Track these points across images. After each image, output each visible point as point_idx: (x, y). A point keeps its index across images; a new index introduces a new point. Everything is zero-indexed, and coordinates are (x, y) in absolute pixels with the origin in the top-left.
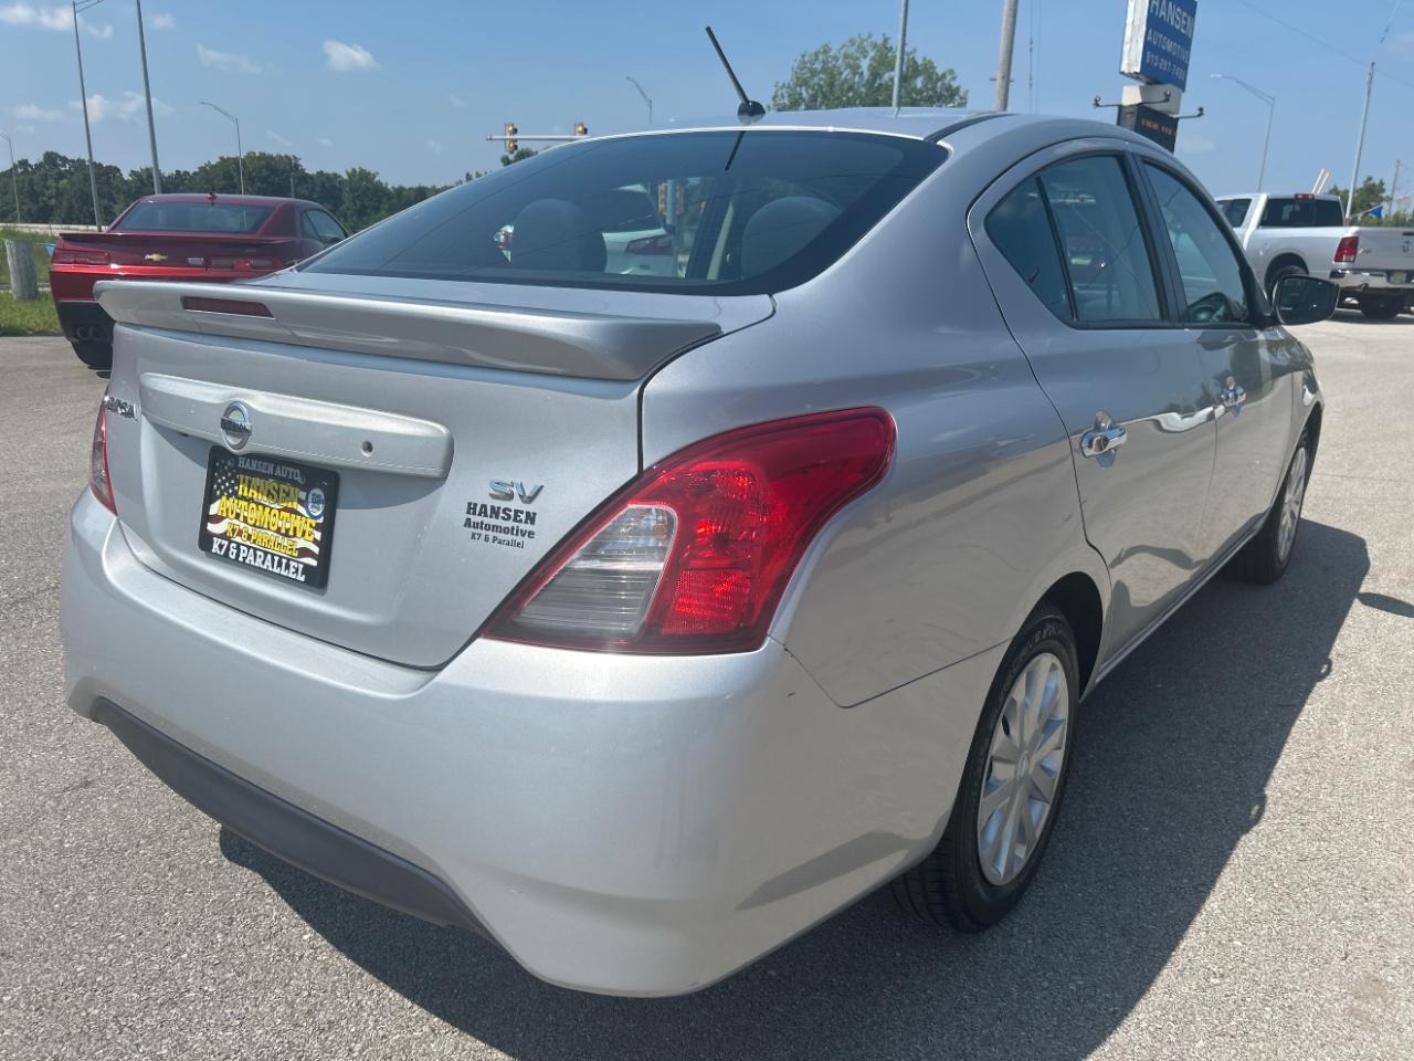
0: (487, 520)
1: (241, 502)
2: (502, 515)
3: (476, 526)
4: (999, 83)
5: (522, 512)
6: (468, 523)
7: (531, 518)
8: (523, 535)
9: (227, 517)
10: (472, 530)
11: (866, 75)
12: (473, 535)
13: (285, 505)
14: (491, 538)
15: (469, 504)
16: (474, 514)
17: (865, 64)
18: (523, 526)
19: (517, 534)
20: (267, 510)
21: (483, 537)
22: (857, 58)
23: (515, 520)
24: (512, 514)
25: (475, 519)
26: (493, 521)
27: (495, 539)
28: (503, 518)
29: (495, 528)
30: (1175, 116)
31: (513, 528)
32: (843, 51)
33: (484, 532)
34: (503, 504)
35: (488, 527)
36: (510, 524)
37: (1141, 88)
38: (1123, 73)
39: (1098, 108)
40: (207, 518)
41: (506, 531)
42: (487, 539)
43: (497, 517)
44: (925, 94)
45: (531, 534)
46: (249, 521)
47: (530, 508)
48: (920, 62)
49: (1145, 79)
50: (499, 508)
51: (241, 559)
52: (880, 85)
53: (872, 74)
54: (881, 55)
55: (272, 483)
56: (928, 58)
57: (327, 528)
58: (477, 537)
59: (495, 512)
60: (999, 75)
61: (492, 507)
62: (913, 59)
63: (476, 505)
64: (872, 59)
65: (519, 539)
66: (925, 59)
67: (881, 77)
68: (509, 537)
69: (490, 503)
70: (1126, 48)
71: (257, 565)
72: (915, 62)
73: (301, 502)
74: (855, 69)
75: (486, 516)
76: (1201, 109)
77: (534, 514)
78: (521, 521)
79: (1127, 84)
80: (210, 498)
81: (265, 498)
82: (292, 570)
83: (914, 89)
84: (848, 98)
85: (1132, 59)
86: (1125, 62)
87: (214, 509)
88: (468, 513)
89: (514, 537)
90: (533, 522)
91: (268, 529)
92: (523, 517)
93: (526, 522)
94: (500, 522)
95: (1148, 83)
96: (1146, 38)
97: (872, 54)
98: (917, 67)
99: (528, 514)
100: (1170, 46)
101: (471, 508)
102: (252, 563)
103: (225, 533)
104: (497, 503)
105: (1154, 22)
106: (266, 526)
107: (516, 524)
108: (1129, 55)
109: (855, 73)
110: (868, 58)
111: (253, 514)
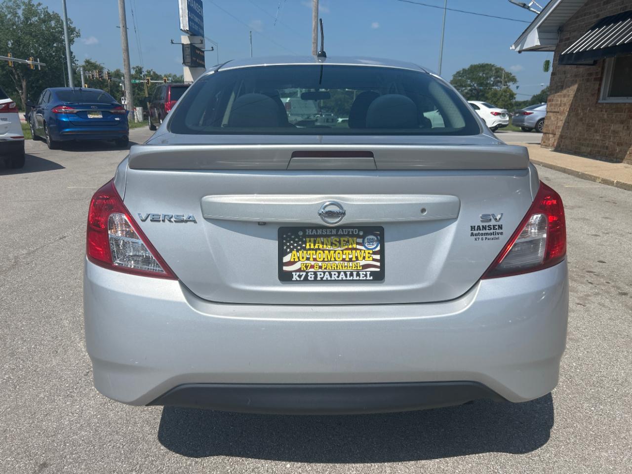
0: (481, 232)
1: (309, 252)
2: (487, 228)
3: (476, 235)
4: (121, 29)
5: (496, 226)
6: (472, 234)
7: (500, 227)
8: (498, 235)
9: (299, 260)
10: (475, 237)
11: (22, 17)
12: (476, 239)
13: (346, 247)
14: (484, 239)
15: (472, 227)
16: (475, 230)
17: (20, 12)
18: (498, 231)
19: (496, 235)
20: (332, 252)
21: (480, 239)
22: (15, 9)
23: (494, 229)
24: (492, 227)
25: (475, 232)
26: (484, 232)
27: (486, 238)
28: (488, 229)
29: (487, 234)
30: (203, 50)
31: (493, 233)
32: (5, 4)
33: (480, 237)
34: (487, 224)
35: (482, 234)
36: (492, 231)
37: (188, 37)
38: (181, 30)
39: (173, 44)
40: (281, 264)
41: (491, 234)
42: (482, 239)
43: (486, 229)
44: (57, 30)
45: (502, 233)
46: (318, 259)
47: (499, 223)
48: (51, 14)
49: (190, 33)
50: (486, 226)
51: (319, 278)
52: (31, 23)
53: (25, 17)
54: (29, 9)
55: (334, 239)
56: (55, 12)
57: (382, 252)
58: (477, 239)
59: (484, 228)
60: (121, 26)
61: (483, 226)
62: (47, 11)
63: (474, 226)
64: (23, 10)
65: (497, 236)
66: (53, 12)
67: (30, 20)
68: (492, 236)
69: (481, 224)
70: (181, 19)
71: (333, 279)
72: (49, 14)
73: (358, 244)
74: (15, 14)
75: (480, 230)
76: (212, 48)
77: (501, 225)
78: (496, 229)
79: (183, 35)
80: (282, 253)
81: (329, 247)
82: (361, 276)
83: (51, 27)
84: (13, 29)
85: (184, 24)
86: (182, 25)
87: (286, 259)
88: (472, 230)
89: (495, 236)
90: (501, 229)
91: (335, 260)
92: (497, 227)
93: (499, 229)
94: (487, 231)
95: (191, 35)
96: (188, 15)
97: (23, 7)
98: (50, 16)
99: (499, 226)
100: (197, 20)
101: (473, 228)
102: (329, 279)
103: (301, 268)
104: (484, 224)
105: (190, 8)
106: (333, 259)
107: (494, 231)
108: (183, 22)
109: (15, 17)
110: (22, 9)
111: (320, 255)
